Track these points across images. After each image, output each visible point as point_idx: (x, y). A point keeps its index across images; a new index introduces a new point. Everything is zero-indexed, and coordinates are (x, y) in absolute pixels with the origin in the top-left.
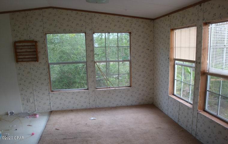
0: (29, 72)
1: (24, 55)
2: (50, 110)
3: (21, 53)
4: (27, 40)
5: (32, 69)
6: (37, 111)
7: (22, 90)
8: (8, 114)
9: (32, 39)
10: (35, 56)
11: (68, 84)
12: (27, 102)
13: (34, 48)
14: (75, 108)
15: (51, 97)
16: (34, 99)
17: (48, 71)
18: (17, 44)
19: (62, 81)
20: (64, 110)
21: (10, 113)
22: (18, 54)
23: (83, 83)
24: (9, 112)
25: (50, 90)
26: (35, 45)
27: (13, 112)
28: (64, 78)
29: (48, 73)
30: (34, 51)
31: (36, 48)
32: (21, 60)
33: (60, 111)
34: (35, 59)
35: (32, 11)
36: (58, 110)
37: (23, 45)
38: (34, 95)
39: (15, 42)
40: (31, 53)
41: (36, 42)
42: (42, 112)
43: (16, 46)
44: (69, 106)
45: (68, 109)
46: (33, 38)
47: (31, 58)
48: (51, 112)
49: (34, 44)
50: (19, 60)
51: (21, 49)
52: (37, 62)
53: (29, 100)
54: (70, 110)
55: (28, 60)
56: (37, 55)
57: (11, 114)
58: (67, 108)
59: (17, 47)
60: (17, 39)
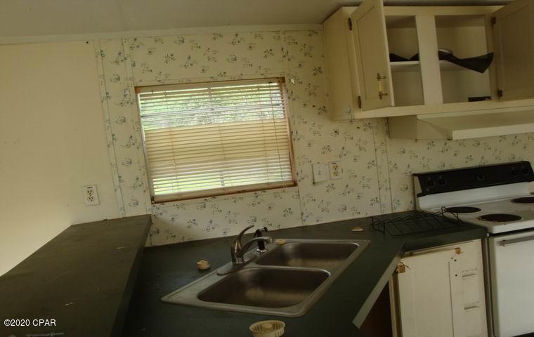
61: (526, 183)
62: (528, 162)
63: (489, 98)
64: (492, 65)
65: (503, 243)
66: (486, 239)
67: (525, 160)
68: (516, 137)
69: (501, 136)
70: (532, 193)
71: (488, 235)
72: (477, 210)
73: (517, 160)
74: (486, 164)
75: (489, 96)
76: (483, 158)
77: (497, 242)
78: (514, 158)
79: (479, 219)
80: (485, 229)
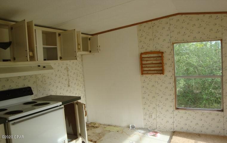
0: (153, 86)
1: (149, 67)
2: (172, 130)
3: (147, 65)
4: (153, 51)
5: (156, 82)
6: (158, 129)
7: (145, 104)
8: (130, 128)
9: (158, 50)
10: (161, 68)
11: (193, 100)
12: (149, 117)
13: (160, 60)
14: (203, 133)
15: (175, 115)
16: (156, 115)
17: (174, 85)
18: (143, 56)
19: (187, 96)
20: (189, 132)
21: (132, 126)
22: (144, 66)
23: (211, 100)
24: (130, 126)
25: (174, 108)
26: (161, 57)
27: (134, 126)
28: (190, 93)
29: (174, 88)
30: (160, 63)
31: (162, 60)
32: (146, 72)
33: (185, 133)
34: (160, 72)
35: (158, 20)
36: (182, 131)
37: (149, 56)
38: (157, 111)
39: (142, 54)
40: (157, 65)
41: (162, 53)
42: (163, 130)
43: (142, 57)
44: (195, 129)
45: (195, 132)
46: (159, 48)
47: (157, 70)
48: (174, 132)
49: (160, 55)
50: (144, 72)
51: (147, 61)
52: (162, 75)
53: (151, 115)
54: (196, 134)
55: (153, 72)
56: (162, 67)
57: (132, 128)
58: (194, 130)
59: (143, 59)
60: (143, 51)
61: (30, 96)
62: (30, 87)
63: (10, 60)
64: (11, 46)
65: (13, 124)
66: (6, 123)
67: (29, 86)
68: (25, 77)
69: (18, 77)
70: (32, 100)
71: (7, 121)
72: (6, 110)
73: (26, 86)
74: (12, 89)
75: (10, 59)
76: (10, 86)
77: (11, 124)
78: (24, 85)
79: (4, 114)
80: (6, 119)
